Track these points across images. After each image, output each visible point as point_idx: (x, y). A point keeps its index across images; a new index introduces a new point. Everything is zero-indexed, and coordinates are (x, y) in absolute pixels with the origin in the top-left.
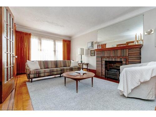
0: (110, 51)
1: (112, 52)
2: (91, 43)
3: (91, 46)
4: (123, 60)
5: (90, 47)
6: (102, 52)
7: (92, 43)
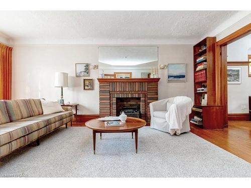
0: (125, 84)
1: (127, 85)
2: (85, 65)
3: (85, 72)
4: (141, 96)
5: (81, 72)
6: (111, 84)
7: (87, 66)
